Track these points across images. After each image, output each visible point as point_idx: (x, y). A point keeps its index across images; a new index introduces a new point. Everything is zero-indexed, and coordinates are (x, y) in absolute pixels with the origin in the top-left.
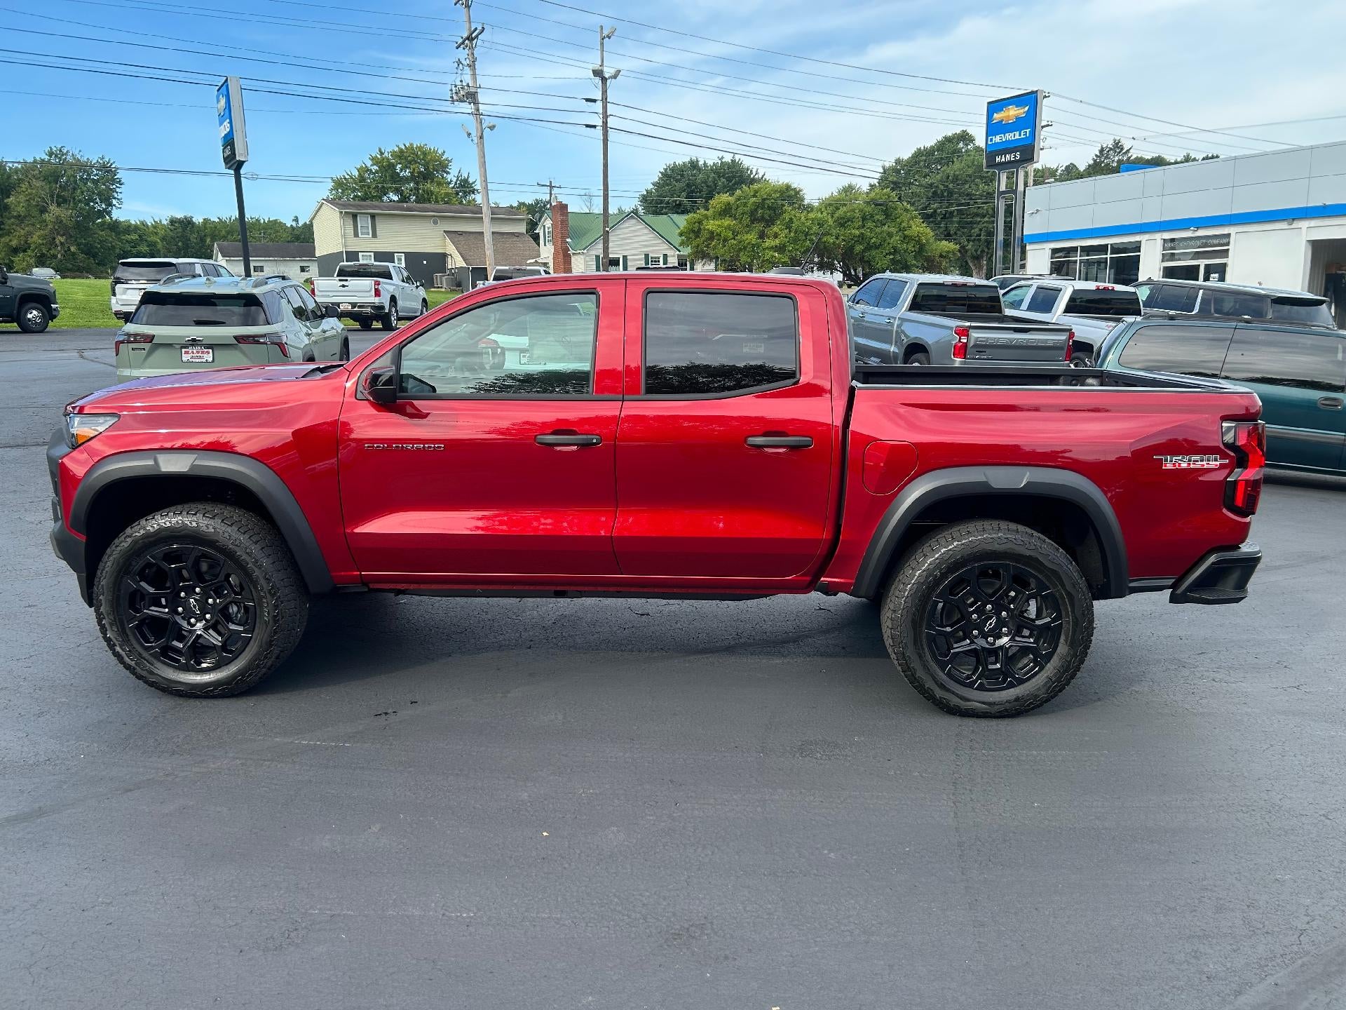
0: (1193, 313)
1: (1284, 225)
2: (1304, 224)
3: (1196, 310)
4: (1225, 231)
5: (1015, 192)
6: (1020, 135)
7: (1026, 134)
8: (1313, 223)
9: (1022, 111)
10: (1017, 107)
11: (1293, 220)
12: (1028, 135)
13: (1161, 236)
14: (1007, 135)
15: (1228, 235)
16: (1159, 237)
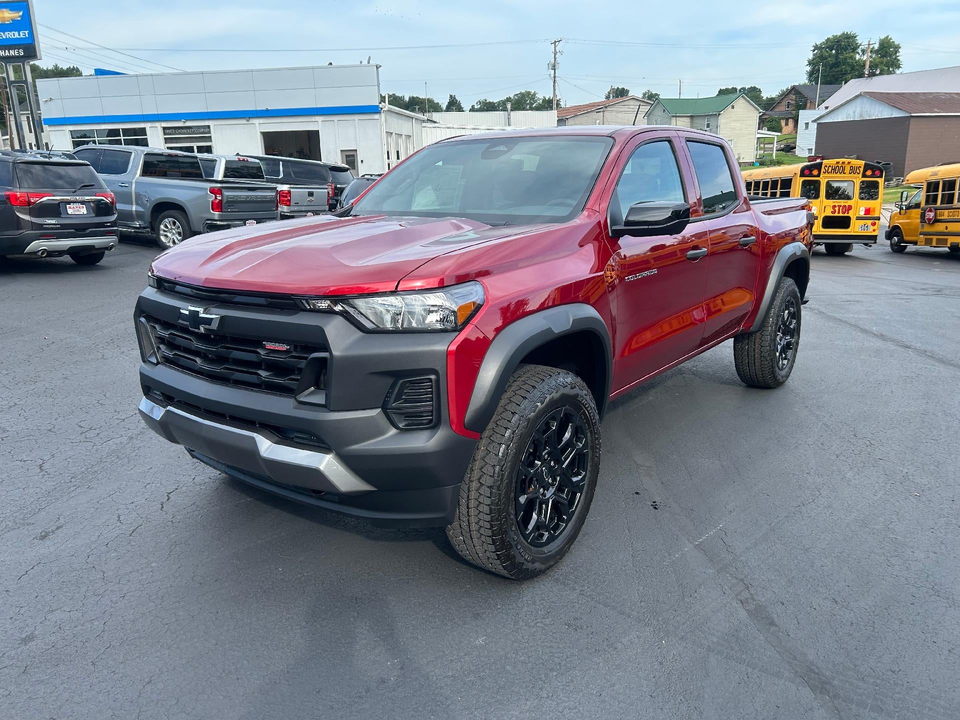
0: (280, 177)
1: (244, 121)
2: (256, 121)
3: (281, 176)
4: (206, 123)
5: (26, 82)
6: (19, 35)
7: (25, 35)
8: (262, 121)
9: (17, 15)
10: (11, 10)
11: (249, 118)
12: (27, 36)
13: (161, 124)
14: (7, 33)
15: (209, 127)
16: (160, 125)
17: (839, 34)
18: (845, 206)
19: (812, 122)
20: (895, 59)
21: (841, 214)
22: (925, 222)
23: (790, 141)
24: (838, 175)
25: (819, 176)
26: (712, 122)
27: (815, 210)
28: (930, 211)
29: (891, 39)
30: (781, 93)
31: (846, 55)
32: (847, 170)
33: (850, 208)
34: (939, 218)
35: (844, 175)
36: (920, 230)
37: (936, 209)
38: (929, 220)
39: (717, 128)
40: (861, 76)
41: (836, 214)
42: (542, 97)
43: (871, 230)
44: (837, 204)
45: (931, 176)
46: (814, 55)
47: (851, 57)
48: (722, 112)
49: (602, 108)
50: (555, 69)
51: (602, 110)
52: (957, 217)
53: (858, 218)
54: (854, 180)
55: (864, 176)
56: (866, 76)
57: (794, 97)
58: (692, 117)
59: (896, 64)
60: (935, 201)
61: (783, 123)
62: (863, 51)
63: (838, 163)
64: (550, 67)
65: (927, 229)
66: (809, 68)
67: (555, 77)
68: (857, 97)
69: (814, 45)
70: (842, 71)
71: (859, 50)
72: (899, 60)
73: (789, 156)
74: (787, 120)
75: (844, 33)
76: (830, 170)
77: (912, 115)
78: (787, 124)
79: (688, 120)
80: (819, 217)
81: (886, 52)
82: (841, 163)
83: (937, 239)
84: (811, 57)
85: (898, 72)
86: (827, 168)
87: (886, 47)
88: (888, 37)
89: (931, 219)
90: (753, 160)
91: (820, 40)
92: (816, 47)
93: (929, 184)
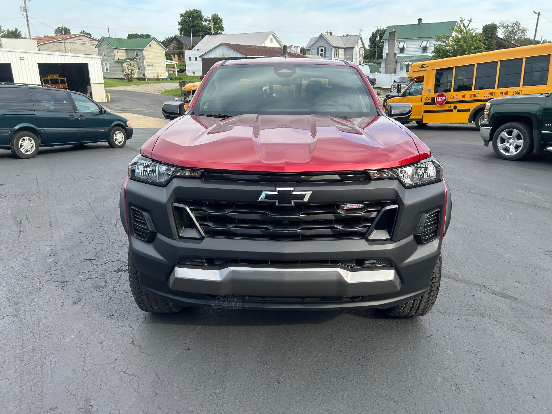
17: (192, 9)
19: (199, 57)
20: (221, 26)
23: (182, 67)
26: (140, 54)
29: (217, 15)
30: (166, 39)
31: (198, 21)
39: (143, 57)
40: (209, 34)
42: (6, 29)
46: (181, 19)
47: (200, 23)
48: (145, 48)
49: (63, 40)
50: (26, 12)
51: (63, 41)
56: (213, 34)
57: (176, 42)
58: (126, 50)
59: (222, 29)
61: (172, 56)
62: (206, 20)
64: (23, 10)
66: (179, 27)
67: (27, 17)
68: (219, 45)
69: (181, 14)
70: (197, 30)
71: (203, 20)
72: (223, 27)
73: (183, 75)
74: (174, 55)
75: (195, 9)
77: (247, 56)
78: (174, 57)
79: (124, 51)
81: (217, 22)
84: (180, 21)
85: (223, 33)
87: (216, 19)
88: (216, 14)
90: (166, 77)
91: (183, 12)
92: (182, 16)
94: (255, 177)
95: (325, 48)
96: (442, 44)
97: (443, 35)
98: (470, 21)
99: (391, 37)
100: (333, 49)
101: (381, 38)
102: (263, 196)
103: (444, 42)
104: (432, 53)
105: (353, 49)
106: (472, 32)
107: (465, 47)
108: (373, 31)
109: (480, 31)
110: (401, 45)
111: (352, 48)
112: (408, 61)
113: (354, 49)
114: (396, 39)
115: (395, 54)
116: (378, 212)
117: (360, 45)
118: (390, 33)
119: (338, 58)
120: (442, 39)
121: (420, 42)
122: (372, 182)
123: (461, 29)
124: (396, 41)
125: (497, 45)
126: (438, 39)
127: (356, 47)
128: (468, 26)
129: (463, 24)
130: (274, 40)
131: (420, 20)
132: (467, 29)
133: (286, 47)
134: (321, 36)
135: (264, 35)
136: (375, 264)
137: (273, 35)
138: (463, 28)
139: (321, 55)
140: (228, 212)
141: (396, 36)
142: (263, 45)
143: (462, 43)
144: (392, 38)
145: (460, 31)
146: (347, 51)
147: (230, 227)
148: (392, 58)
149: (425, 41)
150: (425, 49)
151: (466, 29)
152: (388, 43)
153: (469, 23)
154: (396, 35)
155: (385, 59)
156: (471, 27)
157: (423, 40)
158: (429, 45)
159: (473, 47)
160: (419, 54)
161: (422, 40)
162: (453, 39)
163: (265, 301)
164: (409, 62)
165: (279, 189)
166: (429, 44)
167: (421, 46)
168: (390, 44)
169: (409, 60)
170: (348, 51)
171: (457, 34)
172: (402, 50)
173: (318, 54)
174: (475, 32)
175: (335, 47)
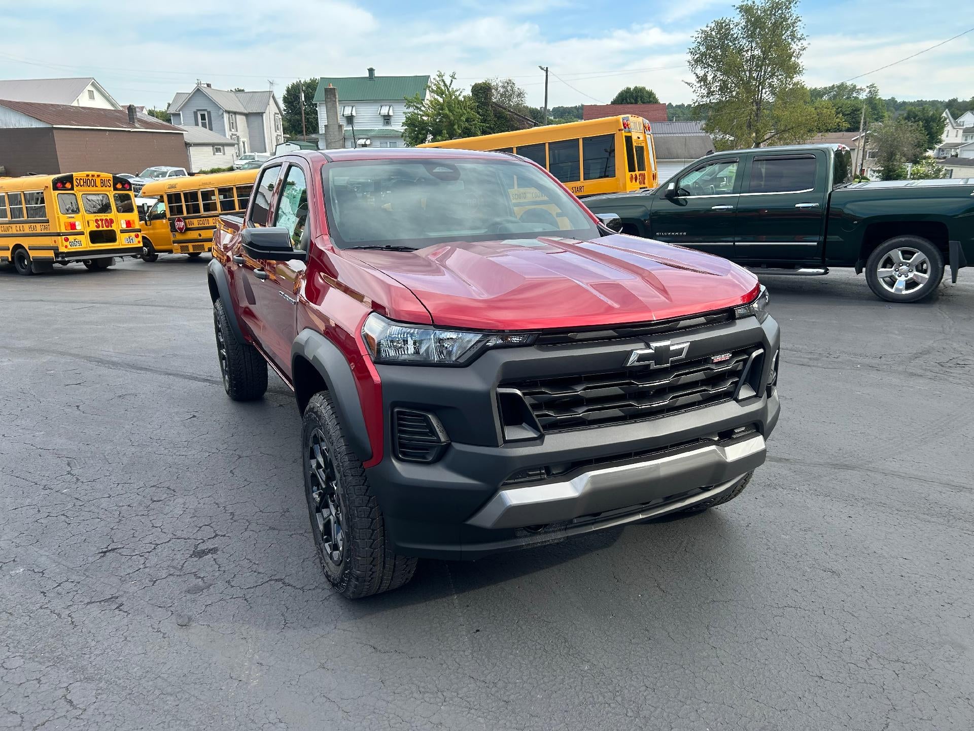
18: (106, 220)
21: (105, 228)
22: (177, 231)
24: (91, 188)
25: (72, 189)
27: (79, 225)
28: (179, 220)
32: (98, 183)
33: (112, 221)
34: (189, 227)
35: (97, 189)
36: (172, 239)
37: (185, 218)
38: (181, 229)
41: (101, 229)
43: (137, 242)
44: (99, 218)
45: (169, 188)
52: (208, 225)
53: (123, 231)
54: (108, 193)
55: (115, 189)
60: (181, 212)
63: (88, 176)
65: (179, 237)
76: (82, 183)
77: (54, 126)
80: (85, 232)
82: (90, 176)
83: (193, 246)
86: (78, 182)
89: (183, 228)
93: (170, 197)
94: (611, 333)
95: (209, 113)
96: (416, 111)
97: (415, 98)
98: (453, 77)
99: (329, 96)
100: (226, 116)
101: (309, 97)
102: (633, 358)
103: (418, 108)
104: (402, 126)
105: (262, 116)
106: (458, 93)
107: (452, 118)
108: (287, 85)
109: (468, 92)
110: (348, 111)
111: (261, 114)
112: (363, 139)
113: (264, 117)
114: (337, 100)
115: (340, 126)
116: (745, 361)
117: (272, 108)
118: (326, 90)
119: (237, 131)
120: (415, 104)
121: (377, 107)
122: (737, 321)
123: (442, 90)
124: (337, 103)
125: (495, 116)
126: (409, 104)
127: (267, 112)
128: (451, 84)
129: (443, 81)
130: (96, 93)
131: (371, 71)
132: (450, 90)
133: (135, 108)
134: (198, 91)
135: (77, 84)
136: (743, 431)
137: (93, 84)
138: (443, 88)
139: (204, 125)
140: (579, 390)
141: (337, 97)
142: (75, 104)
143: (447, 111)
144: (330, 98)
145: (441, 93)
146: (252, 118)
147: (581, 412)
148: (336, 133)
149: (386, 105)
150: (387, 119)
151: (448, 89)
152: (325, 108)
153: (452, 81)
154: (337, 94)
155: (325, 134)
156: (454, 86)
157: (382, 104)
158: (393, 113)
159: (464, 119)
160: (379, 126)
161: (380, 104)
162: (432, 105)
163: (597, 520)
164: (365, 140)
165: (654, 345)
166: (393, 110)
167: (380, 113)
168: (328, 108)
169: (366, 136)
170: (255, 121)
171: (436, 97)
172: (350, 119)
173: (197, 124)
174: (463, 94)
175: (229, 112)
